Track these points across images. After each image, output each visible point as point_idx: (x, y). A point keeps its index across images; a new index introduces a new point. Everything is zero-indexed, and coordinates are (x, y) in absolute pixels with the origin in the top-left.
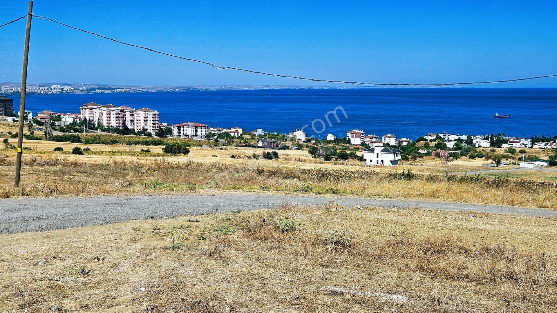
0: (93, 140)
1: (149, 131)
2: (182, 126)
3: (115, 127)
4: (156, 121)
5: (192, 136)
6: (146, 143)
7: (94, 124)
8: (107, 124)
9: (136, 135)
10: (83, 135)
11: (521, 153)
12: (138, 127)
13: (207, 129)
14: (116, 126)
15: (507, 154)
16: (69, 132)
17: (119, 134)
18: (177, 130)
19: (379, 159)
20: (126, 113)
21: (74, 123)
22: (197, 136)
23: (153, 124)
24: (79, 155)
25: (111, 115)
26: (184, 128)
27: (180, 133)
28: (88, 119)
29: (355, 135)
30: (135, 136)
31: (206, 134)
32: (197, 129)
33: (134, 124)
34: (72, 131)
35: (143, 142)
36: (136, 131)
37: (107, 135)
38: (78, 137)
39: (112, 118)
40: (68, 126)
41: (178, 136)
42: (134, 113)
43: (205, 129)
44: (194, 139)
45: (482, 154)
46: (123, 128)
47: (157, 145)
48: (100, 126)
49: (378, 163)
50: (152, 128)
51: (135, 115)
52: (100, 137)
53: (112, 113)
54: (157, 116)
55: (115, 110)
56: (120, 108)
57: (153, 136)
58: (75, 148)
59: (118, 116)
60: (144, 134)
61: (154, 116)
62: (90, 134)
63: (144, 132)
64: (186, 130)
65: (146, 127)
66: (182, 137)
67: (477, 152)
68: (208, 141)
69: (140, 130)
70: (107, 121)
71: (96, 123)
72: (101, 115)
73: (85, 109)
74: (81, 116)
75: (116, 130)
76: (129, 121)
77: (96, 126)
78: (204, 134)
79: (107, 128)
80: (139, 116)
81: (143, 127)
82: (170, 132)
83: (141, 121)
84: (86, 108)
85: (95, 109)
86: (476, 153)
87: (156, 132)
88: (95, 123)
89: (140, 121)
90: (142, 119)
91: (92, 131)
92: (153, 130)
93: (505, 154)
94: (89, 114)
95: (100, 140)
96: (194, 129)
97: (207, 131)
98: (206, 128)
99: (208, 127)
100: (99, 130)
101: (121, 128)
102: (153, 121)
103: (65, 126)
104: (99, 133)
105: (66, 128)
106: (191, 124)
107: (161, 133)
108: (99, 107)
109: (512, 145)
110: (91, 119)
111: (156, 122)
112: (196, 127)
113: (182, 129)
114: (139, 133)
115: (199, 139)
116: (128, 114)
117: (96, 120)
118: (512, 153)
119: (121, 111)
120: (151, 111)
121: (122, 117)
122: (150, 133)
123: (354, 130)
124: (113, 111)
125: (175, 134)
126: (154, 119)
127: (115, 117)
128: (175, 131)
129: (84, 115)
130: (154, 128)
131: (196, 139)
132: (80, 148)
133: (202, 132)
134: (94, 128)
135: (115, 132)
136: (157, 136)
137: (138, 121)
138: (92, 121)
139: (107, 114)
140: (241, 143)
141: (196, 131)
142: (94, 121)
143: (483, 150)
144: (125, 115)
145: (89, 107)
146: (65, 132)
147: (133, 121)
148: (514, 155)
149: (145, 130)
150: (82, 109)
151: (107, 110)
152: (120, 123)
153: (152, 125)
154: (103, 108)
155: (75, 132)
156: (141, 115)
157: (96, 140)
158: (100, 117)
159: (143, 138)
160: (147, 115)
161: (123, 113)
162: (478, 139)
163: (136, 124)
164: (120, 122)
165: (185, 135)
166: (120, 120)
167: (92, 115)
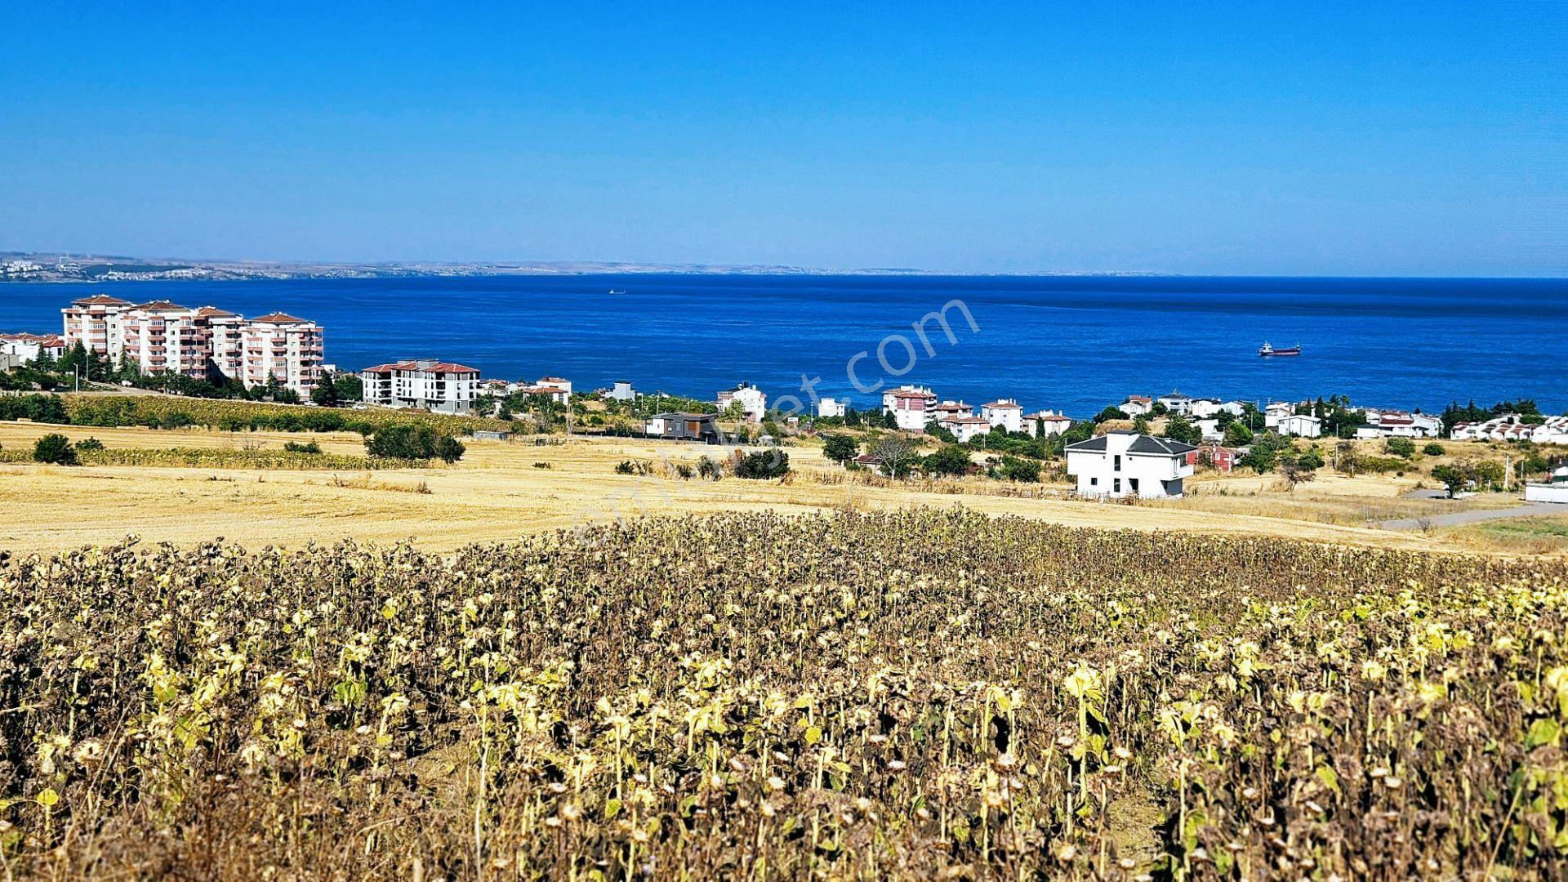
0: (106, 414)
1: (289, 386)
2: (394, 372)
3: (178, 372)
4: (312, 353)
5: (427, 401)
6: (290, 424)
7: (109, 364)
8: (150, 364)
9: (248, 398)
10: (74, 398)
11: (1430, 453)
12: (256, 371)
13: (475, 382)
14: (182, 371)
15: (1389, 456)
16: (24, 389)
17: (191, 395)
18: (378, 385)
19: (1125, 476)
20: (215, 330)
21: (43, 361)
22: (442, 402)
23: (304, 363)
24: (62, 464)
25: (167, 335)
26: (402, 379)
27: (387, 394)
28: (88, 346)
29: (907, 400)
30: (245, 401)
31: (471, 395)
32: (443, 380)
33: (239, 364)
34: (36, 385)
35: (277, 421)
36: (248, 385)
37: (152, 397)
38: (57, 403)
39: (166, 345)
40: (20, 368)
41: (382, 402)
42: (241, 328)
43: (469, 381)
44: (434, 410)
45: (1316, 458)
46: (204, 377)
47: (324, 431)
48: (130, 370)
49: (1117, 489)
50: (298, 378)
51: (245, 336)
52: (130, 404)
53: (169, 327)
54: (314, 337)
55: (178, 319)
56: (194, 313)
57: (303, 403)
58: (48, 439)
59: (187, 337)
60: (275, 395)
61: (307, 339)
62: (97, 394)
63: (275, 389)
64: (407, 384)
65: (280, 375)
66: (396, 406)
67: (1299, 452)
68: (478, 418)
69: (261, 382)
70: (150, 354)
71: (116, 360)
72: (134, 334)
73: (79, 315)
74: (66, 338)
75: (183, 384)
76: (224, 354)
77: (116, 368)
78: (465, 397)
79: (151, 375)
80: (257, 339)
81: (271, 374)
82: (356, 390)
83: (263, 355)
84: (84, 311)
85: (114, 315)
86: (1299, 456)
87: (312, 391)
88: (113, 360)
89: (260, 353)
90: (268, 348)
91: (102, 385)
92: (303, 382)
93: (1384, 457)
94: (90, 331)
95: (132, 414)
96: (435, 381)
97: (474, 385)
98: (471, 378)
99: (477, 373)
100: (124, 383)
101: (197, 376)
102: (303, 353)
103: (11, 368)
104: (126, 391)
105: (14, 377)
106: (423, 365)
107: (330, 393)
108: (124, 308)
109: (1391, 429)
110: (100, 347)
111: (314, 357)
112: (440, 375)
113: (394, 380)
114: (259, 393)
115: (449, 413)
116: (220, 335)
117: (115, 349)
118: (1405, 454)
119: (197, 323)
120: (299, 324)
121: (200, 343)
122: (294, 392)
123: (903, 388)
124: (173, 321)
125: (371, 395)
126: (306, 348)
127: (178, 342)
128: (371, 386)
129: (75, 336)
130: (307, 377)
131: (440, 412)
132: (67, 439)
133: (458, 389)
134: (107, 375)
135: (180, 389)
136: (315, 401)
137: (255, 355)
138: (103, 354)
139: (153, 333)
140: (581, 423)
141: (441, 386)
142: (110, 353)
143: (1315, 446)
144: (212, 335)
145: (93, 308)
146: (14, 388)
147: (237, 354)
148: (1412, 459)
149: (278, 383)
150: (70, 316)
151: (152, 318)
152: (194, 361)
153: (300, 368)
154: (139, 314)
155: (45, 387)
156: (262, 335)
157: (116, 414)
158: (128, 340)
159: (270, 408)
160: (282, 335)
161: (205, 331)
162: (1281, 414)
163: (246, 363)
164: (196, 356)
165: (404, 400)
166: (194, 352)
167: (102, 336)
